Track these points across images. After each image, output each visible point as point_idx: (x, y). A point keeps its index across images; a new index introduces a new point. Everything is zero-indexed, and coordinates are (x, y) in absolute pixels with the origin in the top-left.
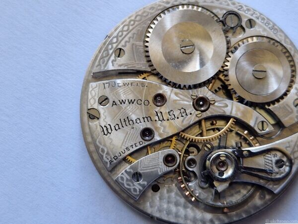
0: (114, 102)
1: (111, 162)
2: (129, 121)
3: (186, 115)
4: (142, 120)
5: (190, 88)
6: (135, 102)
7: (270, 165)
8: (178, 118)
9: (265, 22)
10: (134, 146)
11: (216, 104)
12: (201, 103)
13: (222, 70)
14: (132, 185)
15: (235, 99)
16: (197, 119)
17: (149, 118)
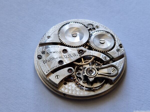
0: (47, 52)
1: (47, 72)
2: (53, 59)
3: (76, 56)
4: (58, 58)
5: (76, 47)
6: (56, 52)
7: (110, 71)
8: (72, 57)
9: (103, 26)
10: (56, 67)
11: (87, 52)
12: (81, 52)
13: (88, 41)
16: (80, 57)
17: (61, 57)
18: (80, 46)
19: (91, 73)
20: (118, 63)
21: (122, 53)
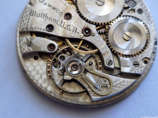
0: (46, 3)
1: (23, 29)
2: (46, 16)
3: (76, 32)
4: (52, 20)
5: (87, 21)
6: (56, 10)
8: (70, 31)
10: (39, 29)
11: (94, 37)
12: (87, 31)
13: (109, 23)
14: (24, 45)
15: (105, 41)
16: (79, 37)
17: (56, 22)
18: (92, 23)
19: (74, 69)
20: (119, 82)
21: (138, 71)
